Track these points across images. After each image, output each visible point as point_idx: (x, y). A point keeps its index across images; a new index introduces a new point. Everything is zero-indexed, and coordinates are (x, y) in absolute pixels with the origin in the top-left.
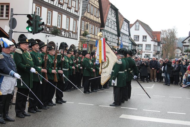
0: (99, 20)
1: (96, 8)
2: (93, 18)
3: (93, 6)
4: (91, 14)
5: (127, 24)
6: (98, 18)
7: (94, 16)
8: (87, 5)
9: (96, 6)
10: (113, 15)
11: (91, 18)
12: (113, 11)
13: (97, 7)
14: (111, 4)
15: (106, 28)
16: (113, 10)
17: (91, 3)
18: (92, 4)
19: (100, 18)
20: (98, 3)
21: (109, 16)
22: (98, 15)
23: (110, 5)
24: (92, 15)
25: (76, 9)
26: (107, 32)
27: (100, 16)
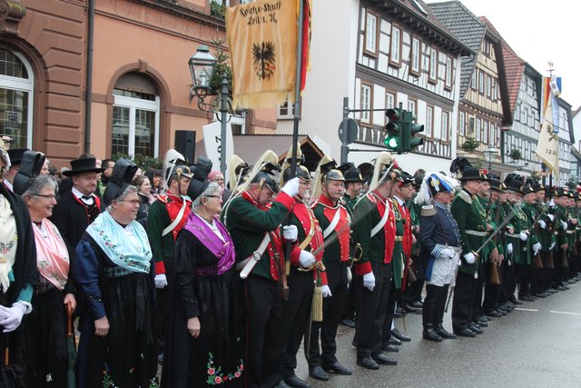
0: (498, 108)
1: (491, 76)
2: (486, 103)
3: (483, 72)
4: (480, 93)
5: (565, 112)
6: (496, 101)
7: (488, 97)
8: (470, 72)
9: (491, 73)
10: (530, 91)
11: (480, 104)
12: (530, 82)
13: (494, 75)
14: (526, 65)
15: (515, 127)
16: (529, 80)
17: (478, 65)
18: (483, 68)
19: (500, 102)
20: (495, 64)
21: (522, 95)
22: (496, 93)
23: (524, 67)
24: (482, 94)
26: (518, 135)
27: (499, 97)
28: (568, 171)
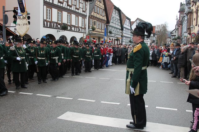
0: (105, 18)
1: (102, 9)
2: (100, 17)
3: (99, 7)
4: (97, 14)
5: (129, 21)
6: (104, 16)
7: (101, 15)
8: (93, 7)
9: (102, 8)
10: (117, 14)
11: (98, 17)
12: (117, 12)
13: (103, 8)
14: (115, 6)
15: (111, 24)
16: (116, 11)
17: (97, 5)
18: (98, 6)
20: (103, 5)
21: (113, 15)
22: (104, 14)
23: (114, 7)
24: (99, 14)
25: (84, 10)
26: (112, 27)
27: (105, 15)
28: (130, 38)
